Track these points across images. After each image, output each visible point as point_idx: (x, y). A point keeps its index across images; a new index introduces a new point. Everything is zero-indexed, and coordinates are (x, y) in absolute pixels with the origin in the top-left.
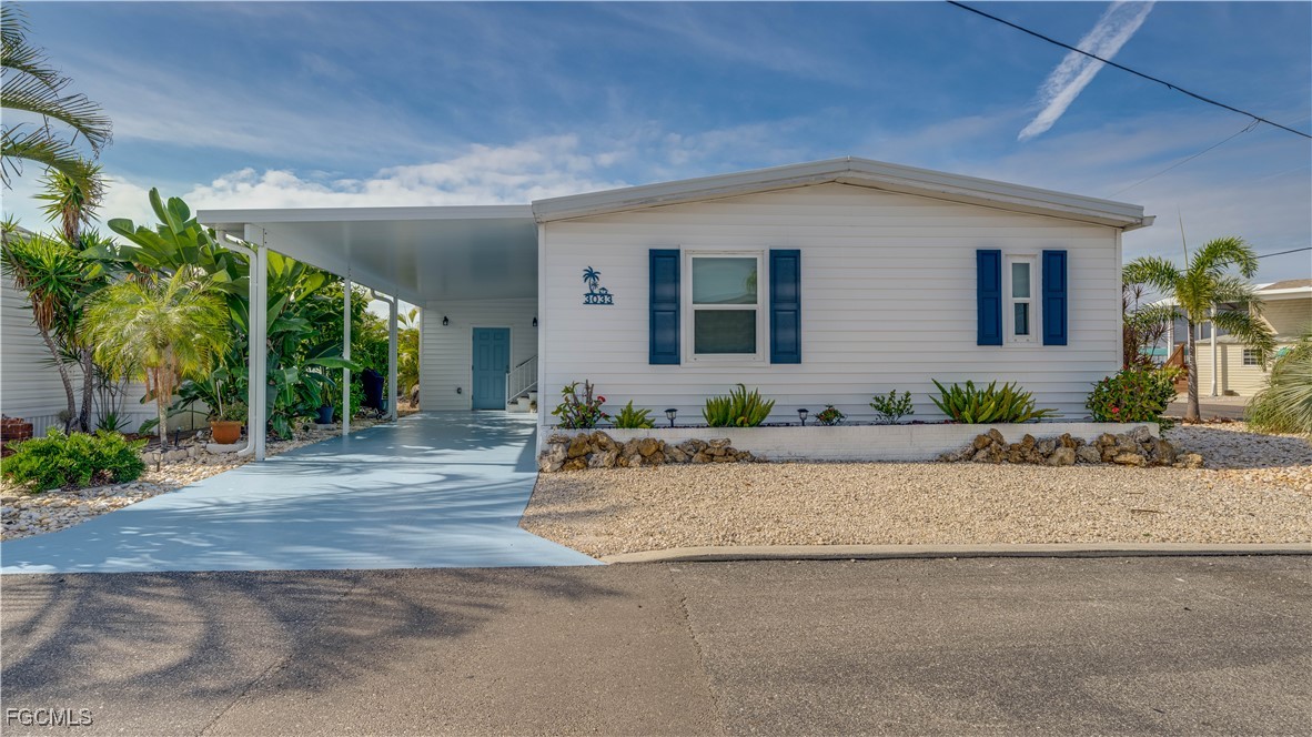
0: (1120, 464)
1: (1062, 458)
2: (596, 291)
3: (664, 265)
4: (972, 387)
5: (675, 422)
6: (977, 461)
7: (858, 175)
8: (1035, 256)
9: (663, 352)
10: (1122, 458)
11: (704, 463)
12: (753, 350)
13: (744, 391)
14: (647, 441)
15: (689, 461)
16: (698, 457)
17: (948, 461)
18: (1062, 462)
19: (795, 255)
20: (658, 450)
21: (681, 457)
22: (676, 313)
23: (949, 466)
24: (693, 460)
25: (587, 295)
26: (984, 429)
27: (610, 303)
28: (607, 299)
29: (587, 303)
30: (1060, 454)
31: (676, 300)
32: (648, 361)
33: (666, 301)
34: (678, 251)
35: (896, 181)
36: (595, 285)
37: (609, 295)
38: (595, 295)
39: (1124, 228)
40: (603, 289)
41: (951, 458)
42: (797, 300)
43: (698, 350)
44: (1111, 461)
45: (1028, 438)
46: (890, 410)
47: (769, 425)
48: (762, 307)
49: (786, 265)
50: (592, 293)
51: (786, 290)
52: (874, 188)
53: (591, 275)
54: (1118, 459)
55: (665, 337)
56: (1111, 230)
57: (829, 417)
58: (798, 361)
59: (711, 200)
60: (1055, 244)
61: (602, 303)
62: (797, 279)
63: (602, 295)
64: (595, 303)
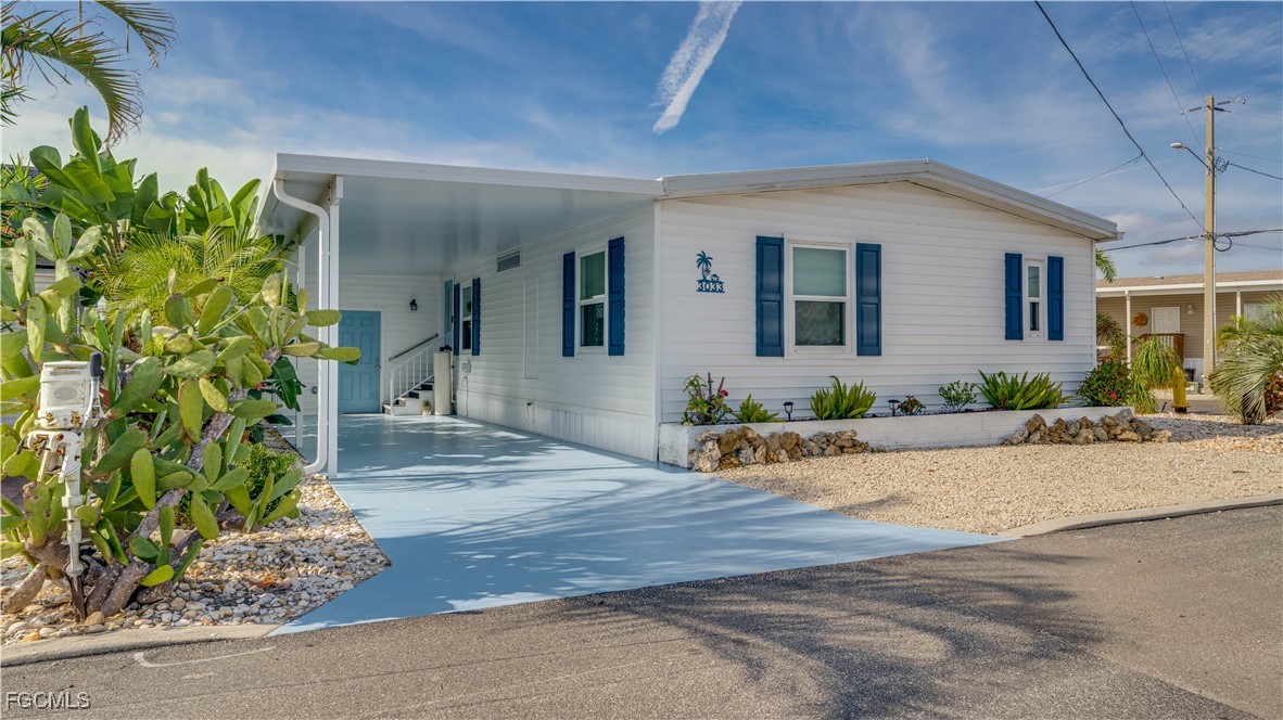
0: (1123, 440)
1: (1087, 438)
2: (709, 278)
3: (769, 252)
4: (1005, 377)
5: (792, 416)
6: (1034, 443)
7: (933, 177)
8: (1042, 261)
9: (768, 345)
10: (1124, 436)
11: (836, 455)
12: (841, 342)
13: (838, 383)
14: (787, 435)
15: (822, 453)
16: (831, 449)
17: (1012, 444)
18: (1087, 441)
19: (877, 249)
20: (797, 444)
21: (816, 451)
22: (780, 303)
23: (1014, 447)
24: (826, 452)
25: (700, 282)
26: (1030, 414)
27: (721, 291)
28: (718, 287)
29: (700, 290)
30: (1085, 435)
31: (780, 290)
32: (755, 353)
33: (771, 291)
34: (782, 240)
35: (960, 186)
36: (708, 271)
37: (721, 283)
38: (708, 282)
39: (1097, 240)
40: (715, 276)
41: (1015, 441)
42: (878, 293)
43: (798, 343)
44: (1115, 438)
45: (1059, 421)
46: (954, 400)
47: (874, 416)
48: (850, 300)
49: (869, 257)
50: (705, 280)
51: (870, 283)
52: (936, 190)
53: (704, 260)
54: (1120, 437)
55: (771, 328)
56: (1088, 241)
57: (909, 407)
58: (879, 353)
59: (811, 190)
60: (1056, 253)
61: (714, 291)
62: (878, 275)
63: (714, 282)
64: (708, 291)
